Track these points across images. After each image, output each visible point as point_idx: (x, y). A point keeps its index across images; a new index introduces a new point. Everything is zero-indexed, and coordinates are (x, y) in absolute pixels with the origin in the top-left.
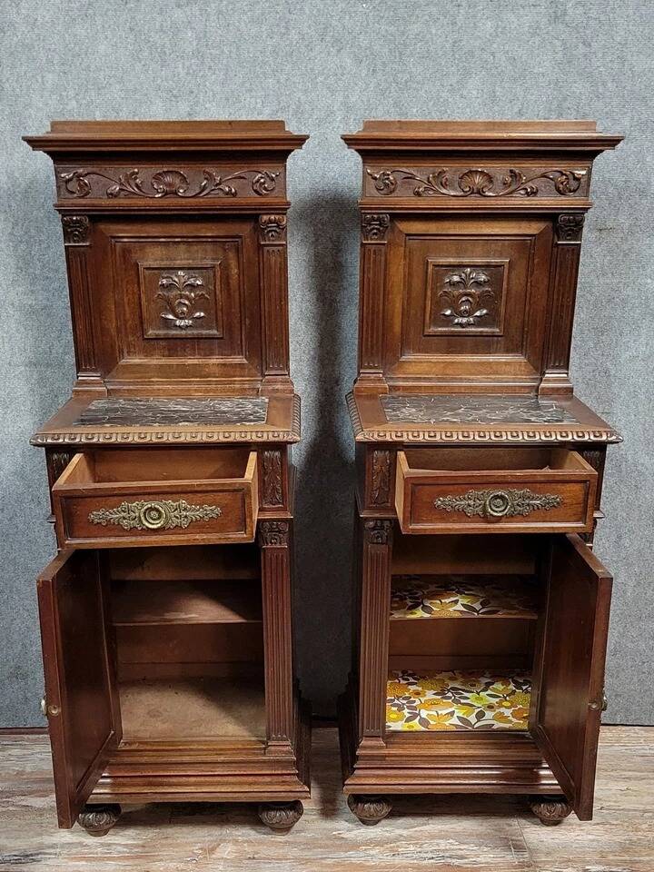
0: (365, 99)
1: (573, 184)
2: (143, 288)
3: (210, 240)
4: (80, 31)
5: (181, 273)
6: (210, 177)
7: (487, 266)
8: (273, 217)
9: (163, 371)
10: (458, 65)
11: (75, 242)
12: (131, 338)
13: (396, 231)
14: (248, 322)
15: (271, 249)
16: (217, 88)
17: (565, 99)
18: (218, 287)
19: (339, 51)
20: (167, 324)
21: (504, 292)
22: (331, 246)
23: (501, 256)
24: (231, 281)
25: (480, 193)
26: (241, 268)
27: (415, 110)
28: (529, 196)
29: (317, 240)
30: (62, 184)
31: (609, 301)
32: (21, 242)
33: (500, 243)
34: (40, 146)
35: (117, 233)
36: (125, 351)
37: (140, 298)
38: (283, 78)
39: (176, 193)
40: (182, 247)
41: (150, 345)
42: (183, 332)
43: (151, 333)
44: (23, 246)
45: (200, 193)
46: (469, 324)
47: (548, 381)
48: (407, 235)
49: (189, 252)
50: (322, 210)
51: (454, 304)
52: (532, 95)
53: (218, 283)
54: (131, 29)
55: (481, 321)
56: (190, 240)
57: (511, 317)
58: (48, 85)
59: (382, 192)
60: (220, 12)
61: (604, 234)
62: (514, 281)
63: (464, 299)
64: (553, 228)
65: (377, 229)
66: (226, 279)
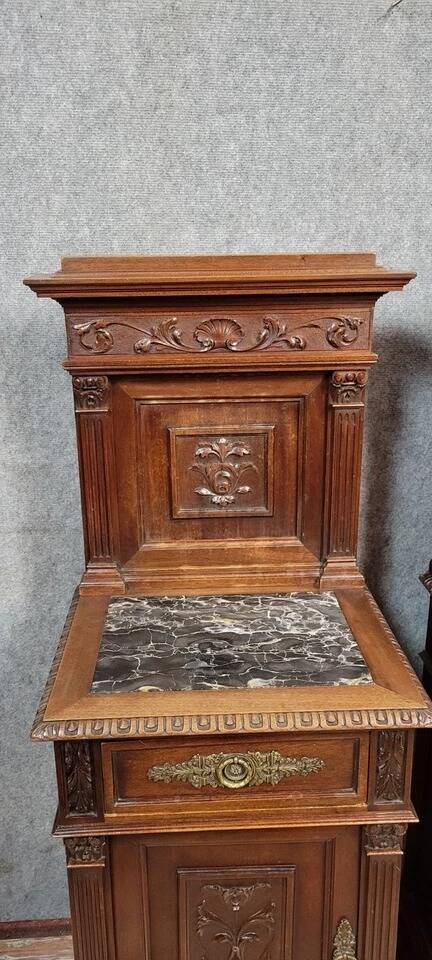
2: (174, 460)
3: (262, 400)
4: (97, 143)
5: (223, 440)
6: (271, 326)
8: (350, 374)
9: (195, 557)
11: (88, 407)
12: (155, 518)
14: (306, 498)
15: (344, 412)
16: (262, 211)
18: (270, 456)
19: (413, 166)
20: (203, 501)
22: (388, 390)
24: (286, 449)
26: (301, 435)
30: (73, 338)
32: (16, 393)
34: (49, 292)
35: (144, 395)
36: (148, 533)
37: (169, 472)
38: (343, 200)
39: (226, 347)
40: (226, 410)
41: (178, 527)
42: (223, 511)
43: (181, 511)
44: (18, 398)
45: (259, 345)
49: (234, 414)
53: (271, 452)
54: (161, 141)
56: (237, 401)
58: (55, 209)
60: (270, 121)
66: (281, 447)
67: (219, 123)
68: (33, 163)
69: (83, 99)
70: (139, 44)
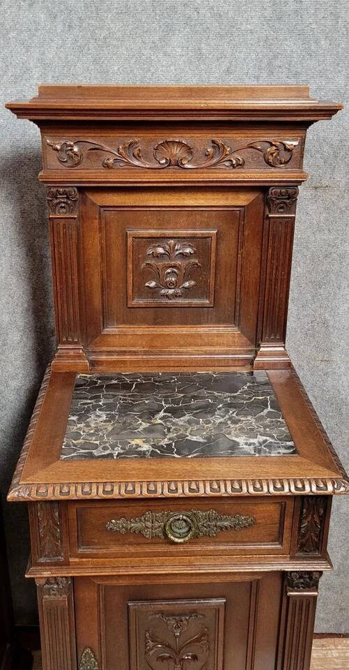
0: (62, 56)
1: (285, 156)
7: (193, 238)
10: (159, 22)
13: (88, 203)
17: (275, 57)
21: (213, 264)
23: (207, 227)
25: (179, 165)
27: (116, 68)
28: (234, 167)
29: (22, 197)
31: (326, 256)
33: (206, 214)
46: (175, 296)
47: (264, 355)
48: (100, 207)
50: (26, 167)
51: (157, 276)
52: (240, 52)
55: (188, 293)
57: (221, 288)
59: (66, 164)
61: (320, 191)
62: (222, 253)
63: (169, 271)
64: (263, 199)
65: (64, 202)
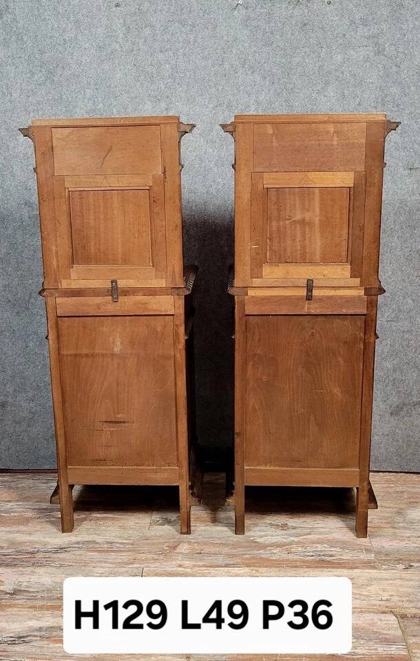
67: (161, 56)
68: (78, 76)
69: (100, 48)
70: (125, 24)
